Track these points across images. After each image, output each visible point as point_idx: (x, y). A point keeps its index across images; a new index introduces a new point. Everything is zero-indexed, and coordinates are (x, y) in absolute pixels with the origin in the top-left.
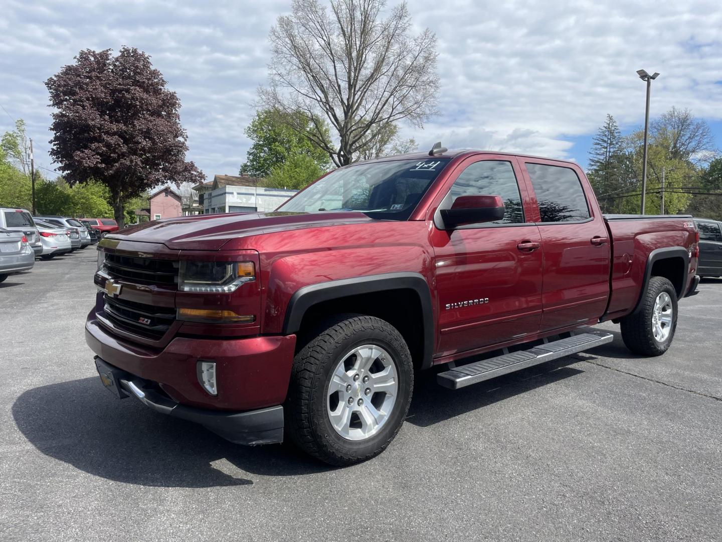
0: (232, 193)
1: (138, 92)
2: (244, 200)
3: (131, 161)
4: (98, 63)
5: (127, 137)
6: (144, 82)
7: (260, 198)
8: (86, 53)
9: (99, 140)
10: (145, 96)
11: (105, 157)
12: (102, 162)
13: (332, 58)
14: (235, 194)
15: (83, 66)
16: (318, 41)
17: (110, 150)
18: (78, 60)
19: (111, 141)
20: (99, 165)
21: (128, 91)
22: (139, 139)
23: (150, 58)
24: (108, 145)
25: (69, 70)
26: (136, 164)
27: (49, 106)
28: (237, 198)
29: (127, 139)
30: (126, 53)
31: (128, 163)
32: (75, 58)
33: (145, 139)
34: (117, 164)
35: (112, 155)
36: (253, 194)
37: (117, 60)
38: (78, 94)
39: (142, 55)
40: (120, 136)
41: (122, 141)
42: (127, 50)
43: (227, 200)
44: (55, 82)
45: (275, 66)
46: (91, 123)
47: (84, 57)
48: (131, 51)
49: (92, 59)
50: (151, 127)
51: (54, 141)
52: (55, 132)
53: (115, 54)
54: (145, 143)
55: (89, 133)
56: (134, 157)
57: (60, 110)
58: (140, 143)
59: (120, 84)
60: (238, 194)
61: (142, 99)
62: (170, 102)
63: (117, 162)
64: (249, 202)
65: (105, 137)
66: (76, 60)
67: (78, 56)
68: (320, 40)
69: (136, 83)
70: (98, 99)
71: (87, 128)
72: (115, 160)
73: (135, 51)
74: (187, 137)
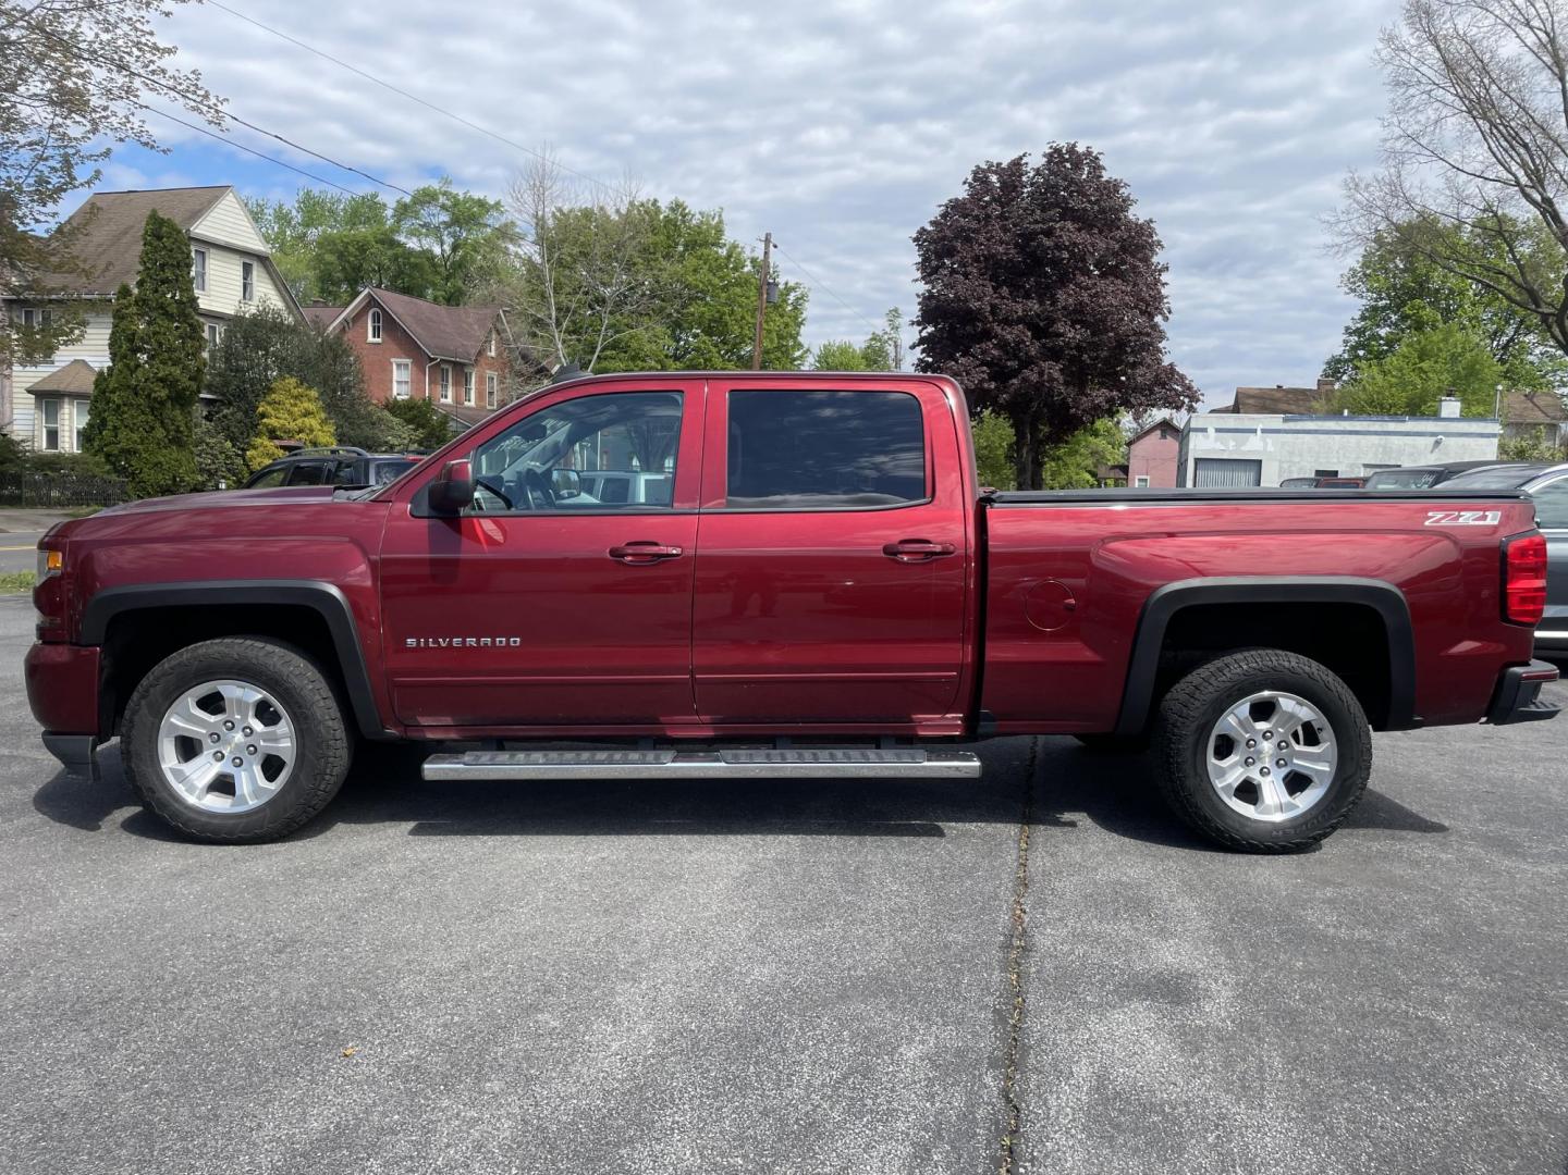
0: (1204, 430)
1: (1068, 232)
2: (1232, 443)
3: (1041, 374)
4: (1004, 186)
5: (1041, 324)
6: (1085, 210)
7: (1270, 438)
8: (983, 171)
9: (987, 335)
10: (1082, 237)
11: (996, 369)
12: (992, 378)
13: (1556, 70)
14: (1211, 431)
15: (975, 197)
16: (1518, 36)
17: (1007, 353)
18: (970, 185)
19: (1009, 336)
20: (986, 385)
21: (1049, 233)
22: (1060, 327)
23: (1100, 157)
24: (1003, 345)
25: (956, 207)
26: (1052, 380)
27: (917, 280)
28: (1216, 440)
29: (1041, 328)
30: (1056, 156)
31: (1034, 377)
32: (965, 183)
33: (1073, 326)
34: (1015, 381)
35: (1009, 364)
36: (1255, 431)
37: (1038, 172)
38: (959, 252)
39: (1088, 153)
40: (1025, 324)
41: (1029, 334)
42: (1058, 151)
43: (1191, 446)
44: (929, 232)
45: (1400, 118)
46: (975, 305)
47: (980, 176)
48: (1064, 151)
49: (994, 178)
50: (1086, 300)
51: (919, 345)
52: (920, 328)
53: (1036, 160)
54: (1072, 334)
55: (975, 326)
56: (1045, 365)
57: (928, 287)
58: (1062, 335)
59: (1036, 222)
60: (1218, 430)
61: (1075, 244)
62: (1136, 245)
63: (1015, 377)
64: (1243, 448)
65: (998, 329)
66: (966, 186)
67: (970, 180)
68: (1523, 31)
69: (1068, 213)
70: (993, 256)
71: (970, 316)
72: (1015, 373)
73: (1072, 149)
74: (1170, 312)
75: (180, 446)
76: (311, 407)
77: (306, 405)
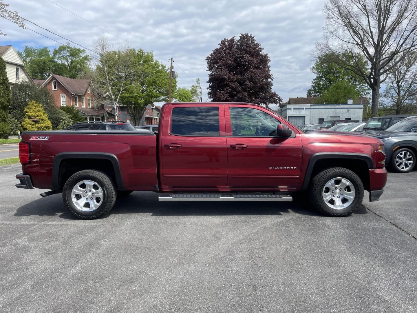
0: (291, 109)
1: (247, 57)
2: (298, 112)
3: (243, 95)
4: (229, 45)
5: (242, 82)
6: (251, 51)
7: (307, 110)
8: (224, 41)
9: (227, 85)
10: (251, 59)
11: (230, 94)
12: (230, 96)
13: (367, 15)
14: (292, 109)
15: (222, 48)
16: (357, 6)
17: (233, 90)
18: (220, 45)
19: (233, 85)
20: (228, 99)
21: (242, 57)
22: (247, 83)
23: (254, 37)
24: (232, 88)
25: (216, 51)
26: (245, 96)
27: (207, 70)
28: (294, 112)
29: (241, 83)
30: (243, 37)
31: (241, 96)
32: (219, 44)
33: (250, 82)
34: (236, 97)
35: (234, 93)
36: (303, 109)
37: (238, 41)
38: (219, 63)
39: (251, 36)
40: (237, 82)
41: (239, 85)
42: (243, 35)
43: (287, 113)
44: (210, 58)
45: (328, 27)
46: (224, 77)
47: (223, 43)
48: (245, 36)
49: (227, 43)
50: (253, 75)
51: (209, 88)
52: (209, 83)
53: (237, 38)
54: (250, 85)
55: (224, 83)
56: (244, 93)
57: (211, 72)
58: (247, 85)
59: (239, 55)
60: (294, 109)
61: (249, 60)
62: (264, 60)
63: (236, 96)
64: (301, 113)
65: (230, 83)
66: (219, 45)
67: (220, 44)
68: (358, 4)
69: (247, 52)
70: (228, 64)
71: (223, 80)
72: (236, 95)
73: (247, 35)
74: (273, 78)
75: (5, 122)
76: (41, 109)
77: (39, 108)
